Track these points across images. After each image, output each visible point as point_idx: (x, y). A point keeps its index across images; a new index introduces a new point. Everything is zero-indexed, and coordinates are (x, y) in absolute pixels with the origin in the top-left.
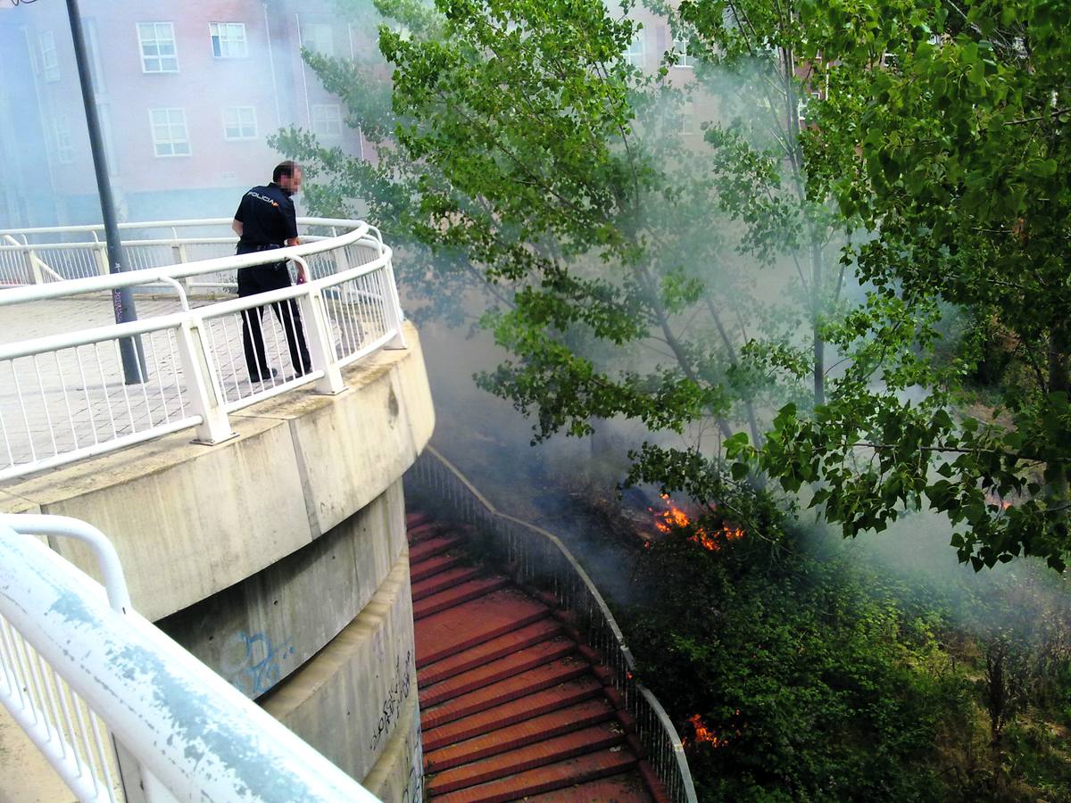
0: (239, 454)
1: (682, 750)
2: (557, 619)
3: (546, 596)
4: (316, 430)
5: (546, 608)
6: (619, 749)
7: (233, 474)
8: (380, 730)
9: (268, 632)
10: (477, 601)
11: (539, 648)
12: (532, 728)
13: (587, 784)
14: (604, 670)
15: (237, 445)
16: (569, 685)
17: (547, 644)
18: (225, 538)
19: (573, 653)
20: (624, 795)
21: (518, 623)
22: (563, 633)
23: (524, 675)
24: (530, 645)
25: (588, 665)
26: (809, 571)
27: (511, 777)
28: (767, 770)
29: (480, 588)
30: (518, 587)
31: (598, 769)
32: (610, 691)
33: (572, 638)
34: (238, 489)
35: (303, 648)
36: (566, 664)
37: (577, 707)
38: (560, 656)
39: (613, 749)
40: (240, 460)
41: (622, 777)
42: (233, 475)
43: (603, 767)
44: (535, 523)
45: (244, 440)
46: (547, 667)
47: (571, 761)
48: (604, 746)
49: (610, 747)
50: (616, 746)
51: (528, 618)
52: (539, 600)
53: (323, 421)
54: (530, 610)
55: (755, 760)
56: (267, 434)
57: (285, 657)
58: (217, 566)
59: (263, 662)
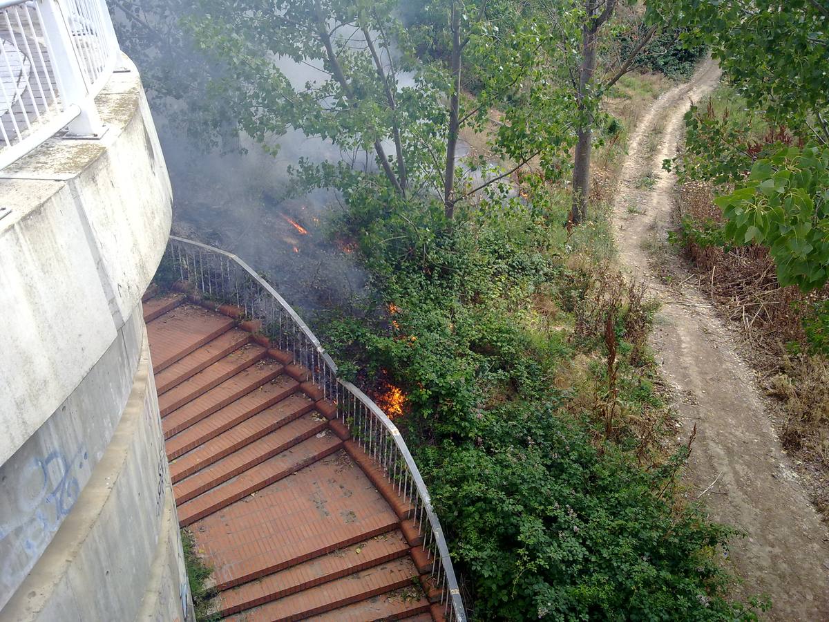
0: (22, 240)
1: (398, 434)
2: (244, 328)
3: (229, 309)
4: (98, 190)
5: (232, 320)
6: (324, 434)
7: (20, 269)
8: (160, 494)
9: (62, 446)
10: (158, 320)
11: (233, 357)
12: (243, 432)
13: (304, 470)
14: (298, 369)
15: (17, 227)
16: (268, 386)
17: (239, 352)
18: (27, 360)
19: (266, 357)
20: (339, 474)
21: (208, 337)
22: (252, 341)
23: (225, 385)
24: (224, 356)
25: (282, 366)
26: (448, 262)
27: (235, 479)
28: (462, 435)
29: (159, 308)
30: (196, 303)
31: (311, 456)
32: (306, 386)
33: (261, 344)
34: (30, 290)
35: (96, 448)
36: (261, 369)
37: (280, 406)
38: (254, 362)
39: (319, 436)
40: (25, 248)
41: (333, 457)
42: (20, 271)
43: (316, 454)
44: (189, 237)
45: (24, 219)
46: (243, 374)
47: (286, 452)
48: (312, 434)
49: (316, 434)
50: (320, 432)
51: (216, 333)
52: (223, 313)
53: (101, 177)
54: (216, 324)
55: (451, 429)
56: (49, 204)
57: (81, 466)
58: (24, 402)
59: (63, 482)
